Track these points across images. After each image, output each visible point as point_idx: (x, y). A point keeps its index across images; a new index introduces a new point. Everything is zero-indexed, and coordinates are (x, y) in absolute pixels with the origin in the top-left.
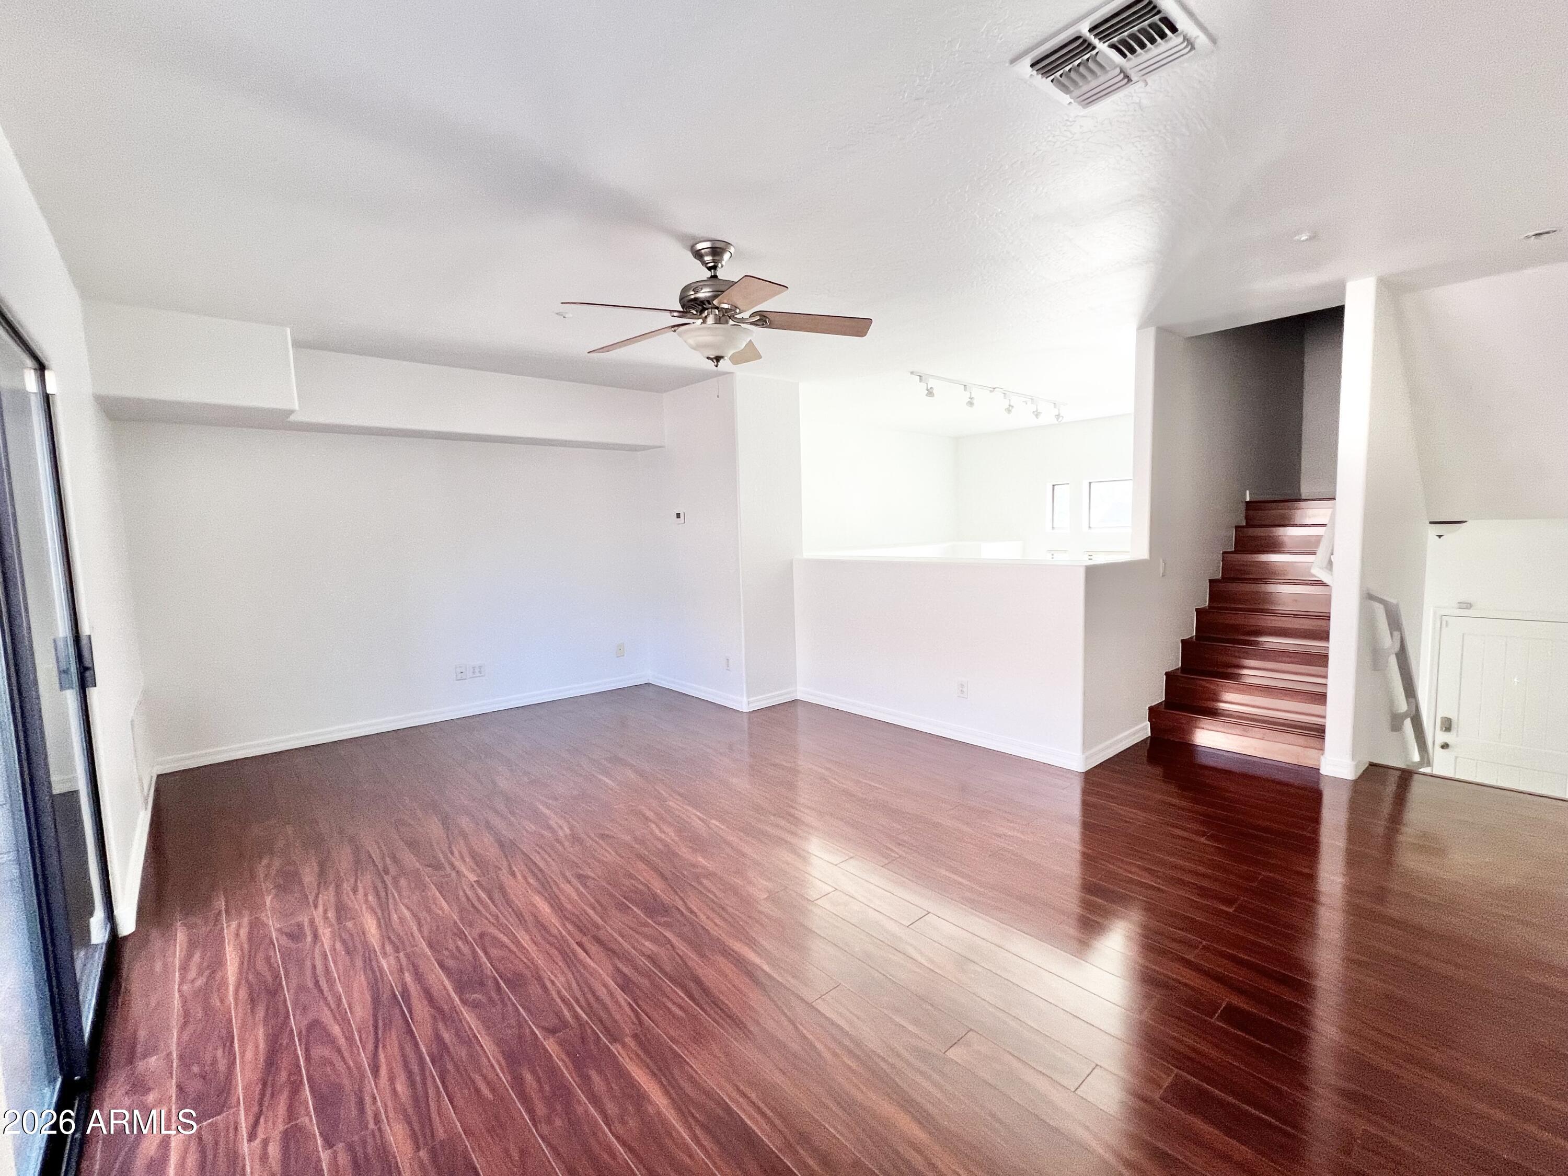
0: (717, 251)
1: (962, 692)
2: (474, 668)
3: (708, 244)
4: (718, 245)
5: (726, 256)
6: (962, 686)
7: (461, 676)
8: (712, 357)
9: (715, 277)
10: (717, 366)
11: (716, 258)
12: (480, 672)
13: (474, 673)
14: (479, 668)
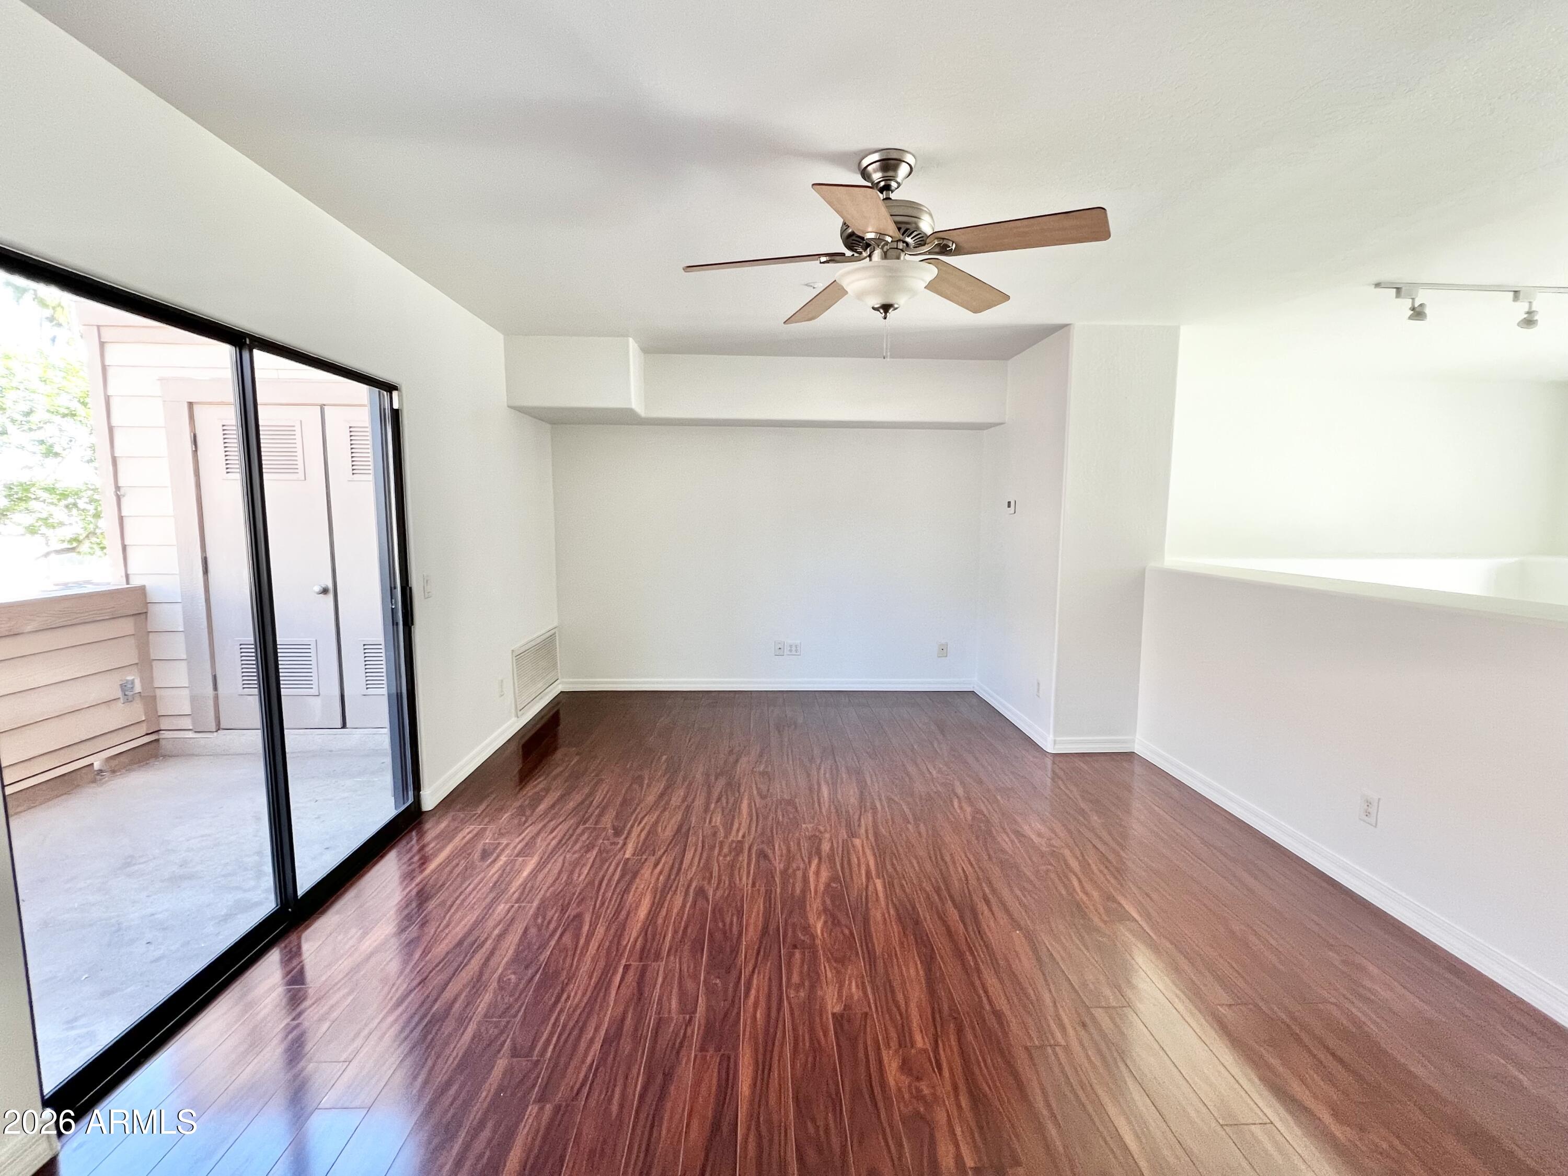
0: (889, 164)
1: (1368, 814)
2: (791, 646)
3: (876, 157)
4: (894, 155)
5: (903, 170)
6: (1369, 804)
7: (780, 651)
8: (876, 306)
9: (888, 199)
10: (885, 318)
11: (890, 174)
12: (796, 651)
13: (791, 651)
14: (796, 646)
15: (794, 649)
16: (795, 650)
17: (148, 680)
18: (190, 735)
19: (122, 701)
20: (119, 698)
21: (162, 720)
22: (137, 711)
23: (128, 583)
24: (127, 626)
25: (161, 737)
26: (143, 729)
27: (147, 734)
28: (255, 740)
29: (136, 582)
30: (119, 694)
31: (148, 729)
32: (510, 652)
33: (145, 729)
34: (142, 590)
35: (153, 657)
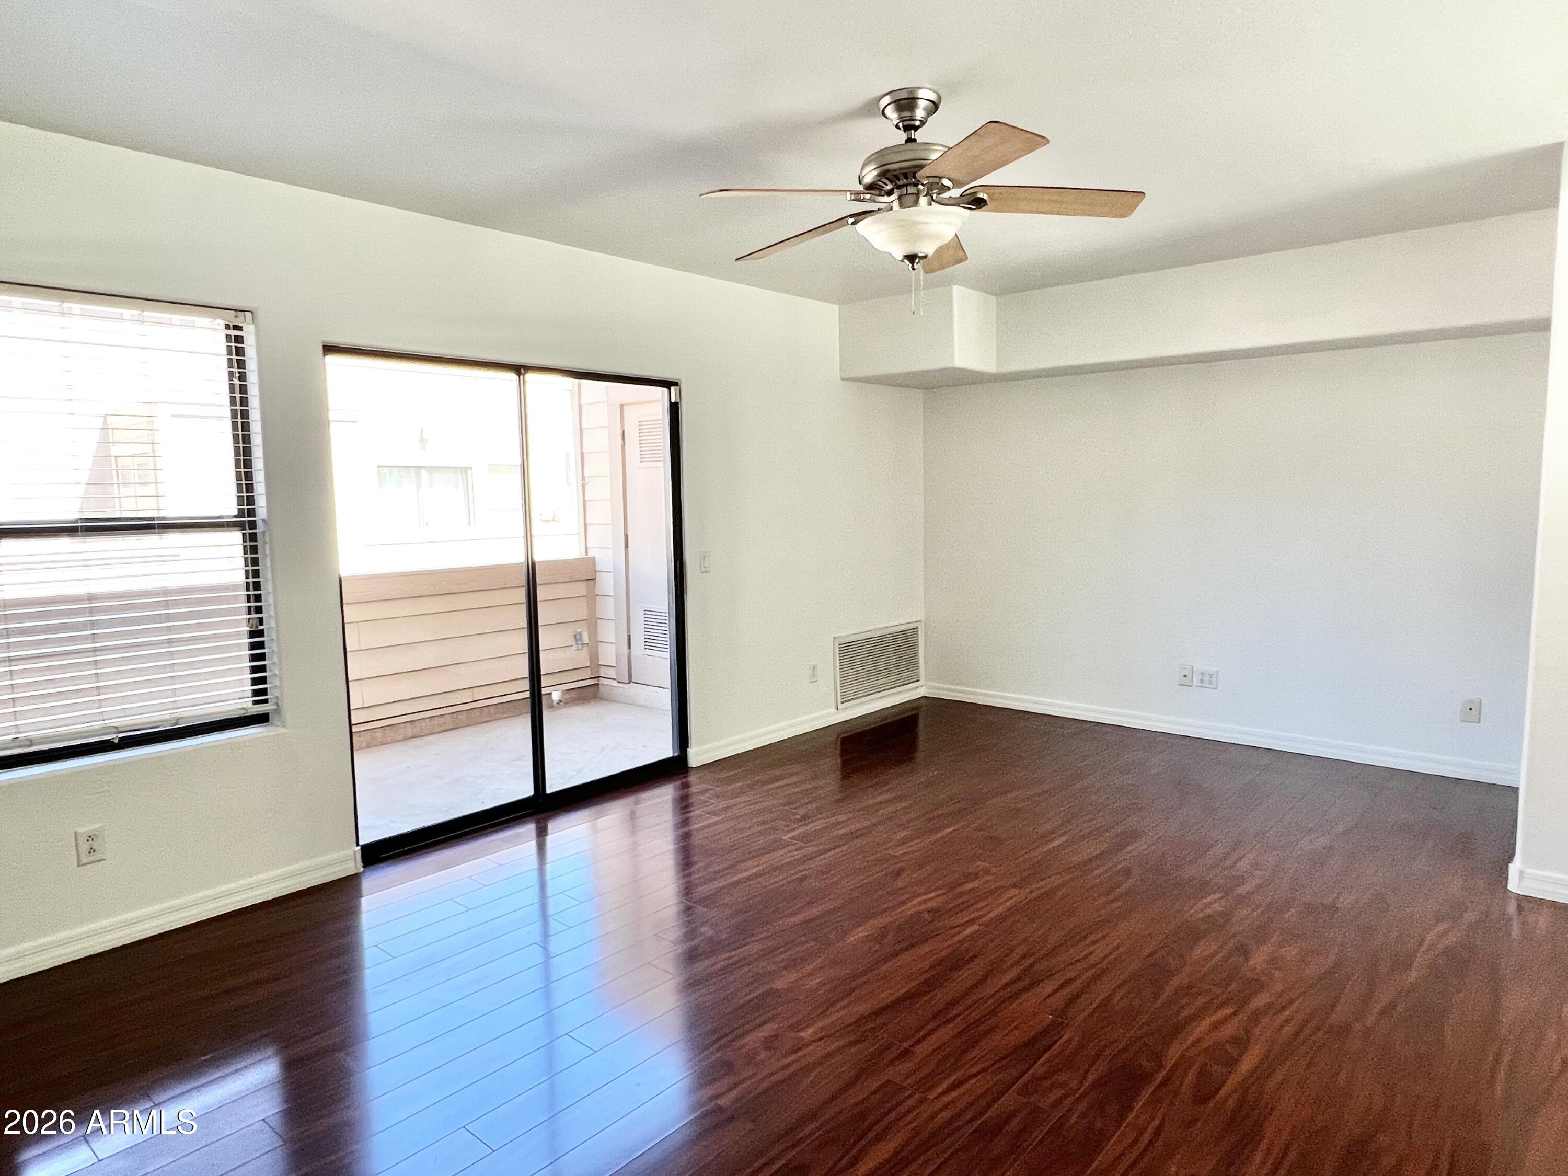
2: (1202, 674)
7: (1186, 679)
12: (1210, 682)
13: (1202, 681)
14: (1211, 676)
15: (1207, 678)
16: (1209, 680)
17: (593, 631)
18: (615, 683)
19: (574, 648)
20: (572, 646)
21: (602, 669)
22: (583, 658)
23: (587, 554)
24: (581, 589)
25: (601, 682)
26: (587, 674)
27: (591, 678)
28: (665, 698)
29: (591, 555)
30: (573, 642)
31: (592, 674)
32: (832, 639)
33: (589, 673)
34: (593, 559)
35: (598, 616)
